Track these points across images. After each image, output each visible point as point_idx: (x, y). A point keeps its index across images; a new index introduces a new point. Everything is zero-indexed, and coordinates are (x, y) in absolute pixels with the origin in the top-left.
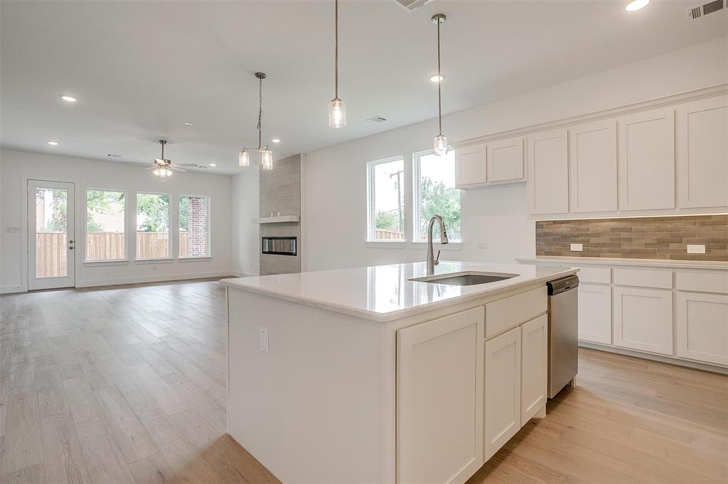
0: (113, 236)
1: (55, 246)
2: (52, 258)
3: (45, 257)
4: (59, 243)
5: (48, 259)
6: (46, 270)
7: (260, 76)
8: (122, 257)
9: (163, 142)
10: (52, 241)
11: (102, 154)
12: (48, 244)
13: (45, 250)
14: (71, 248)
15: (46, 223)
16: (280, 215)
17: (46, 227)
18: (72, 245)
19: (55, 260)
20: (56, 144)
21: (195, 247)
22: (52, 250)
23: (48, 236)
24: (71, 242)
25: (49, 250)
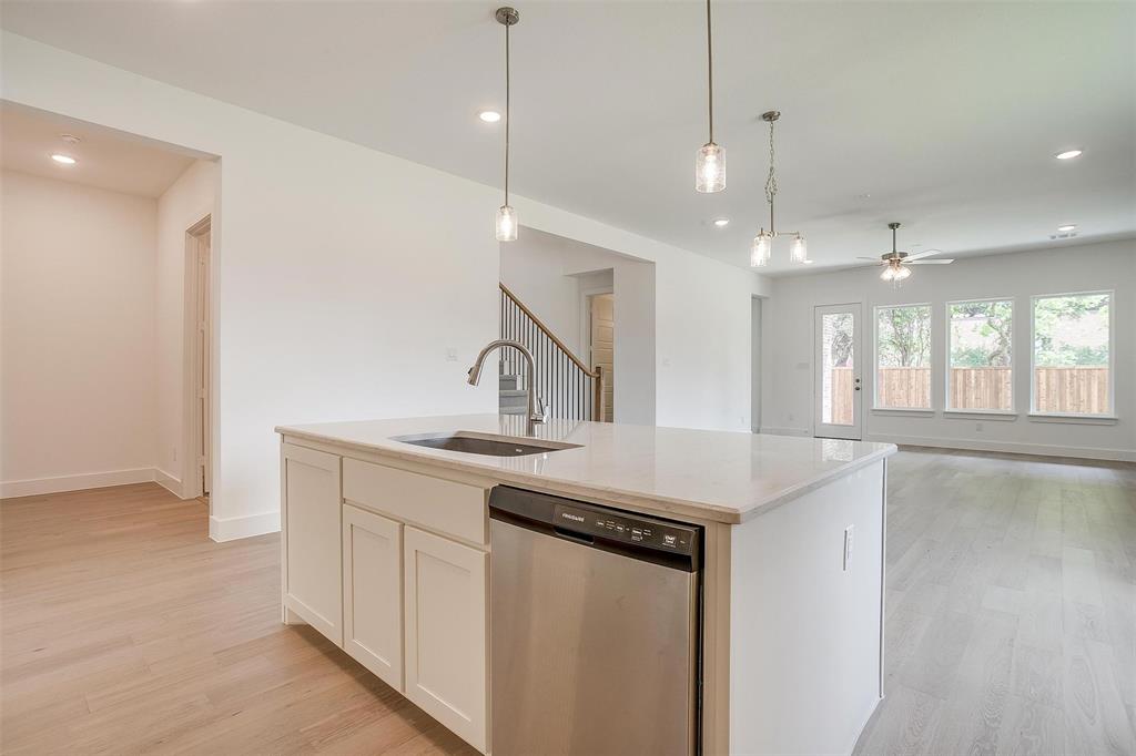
0: (1054, 373)
7: (770, 117)
8: (929, 407)
9: (893, 226)
14: (858, 389)
18: (858, 385)
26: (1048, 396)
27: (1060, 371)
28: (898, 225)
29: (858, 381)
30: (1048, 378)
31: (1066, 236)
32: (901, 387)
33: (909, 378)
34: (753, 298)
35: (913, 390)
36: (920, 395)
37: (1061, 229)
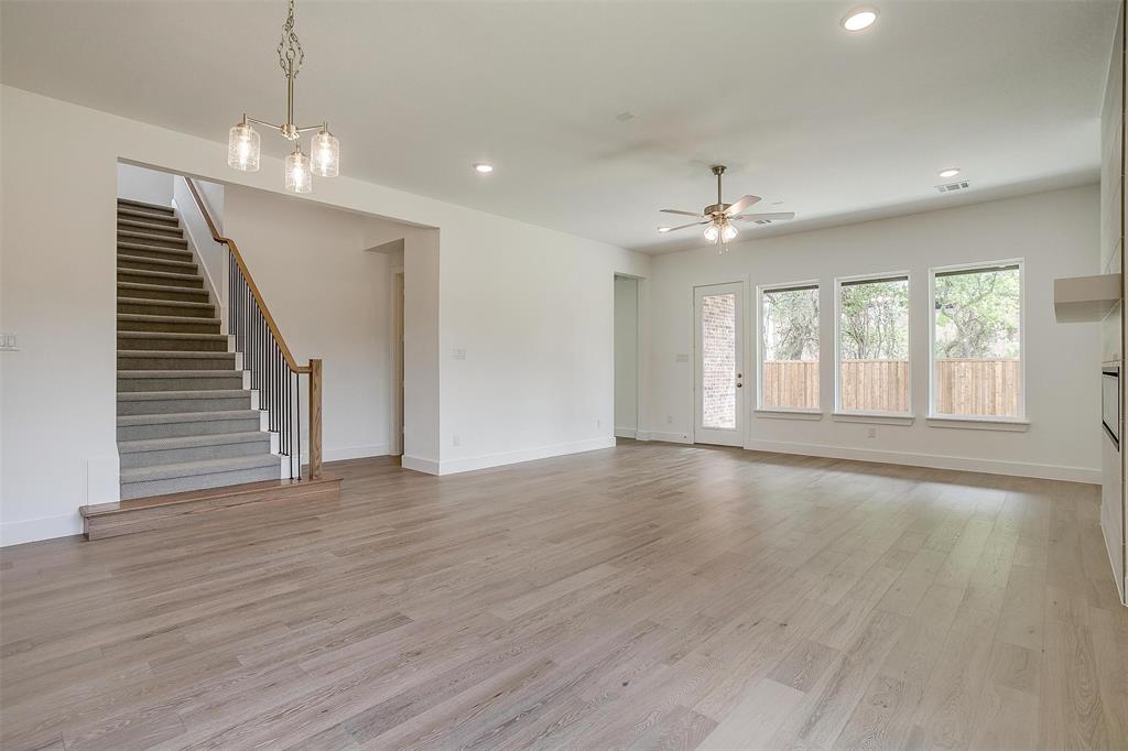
9: (717, 170)
18: (740, 381)
26: (1003, 391)
28: (723, 168)
29: (740, 376)
30: (1004, 371)
31: (957, 187)
32: (849, 381)
33: (857, 370)
34: (616, 276)
35: (861, 386)
36: (869, 391)
37: (944, 175)
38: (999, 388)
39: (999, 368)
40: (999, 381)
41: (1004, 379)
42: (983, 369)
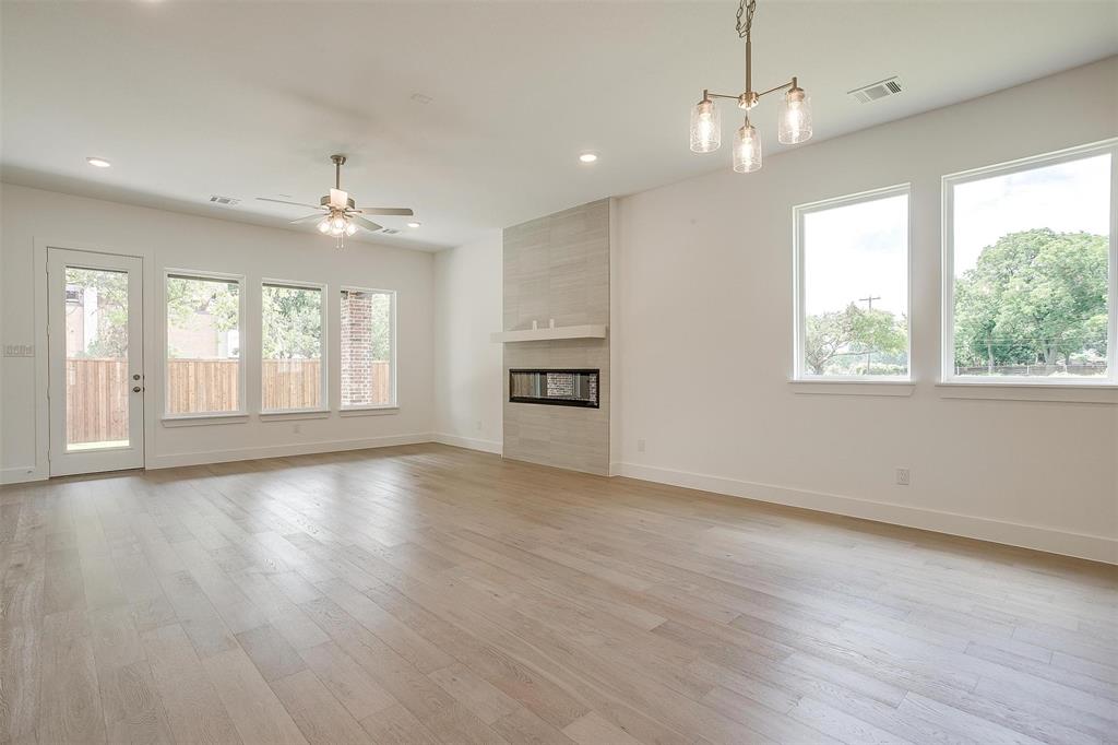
1: (102, 382)
2: (96, 404)
3: (86, 403)
4: (108, 378)
5: (91, 407)
6: (86, 424)
9: (339, 160)
10: (96, 374)
11: (200, 195)
12: (91, 380)
13: (86, 389)
14: (136, 389)
15: (87, 343)
16: (556, 325)
17: (87, 350)
18: (138, 384)
19: (103, 408)
20: (106, 165)
21: (355, 386)
22: (96, 389)
23: (90, 365)
24: (136, 377)
25: (91, 390)
27: (196, 362)
28: (344, 159)
30: (196, 370)
38: (192, 387)
39: (192, 368)
40: (192, 379)
41: (196, 378)
42: (178, 369)
